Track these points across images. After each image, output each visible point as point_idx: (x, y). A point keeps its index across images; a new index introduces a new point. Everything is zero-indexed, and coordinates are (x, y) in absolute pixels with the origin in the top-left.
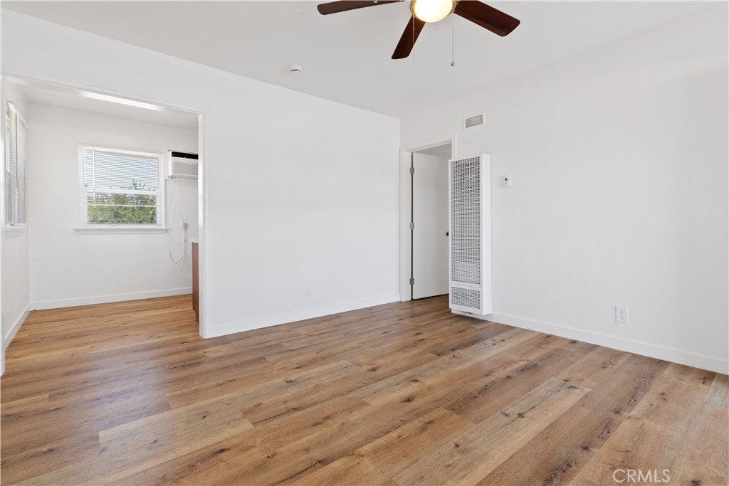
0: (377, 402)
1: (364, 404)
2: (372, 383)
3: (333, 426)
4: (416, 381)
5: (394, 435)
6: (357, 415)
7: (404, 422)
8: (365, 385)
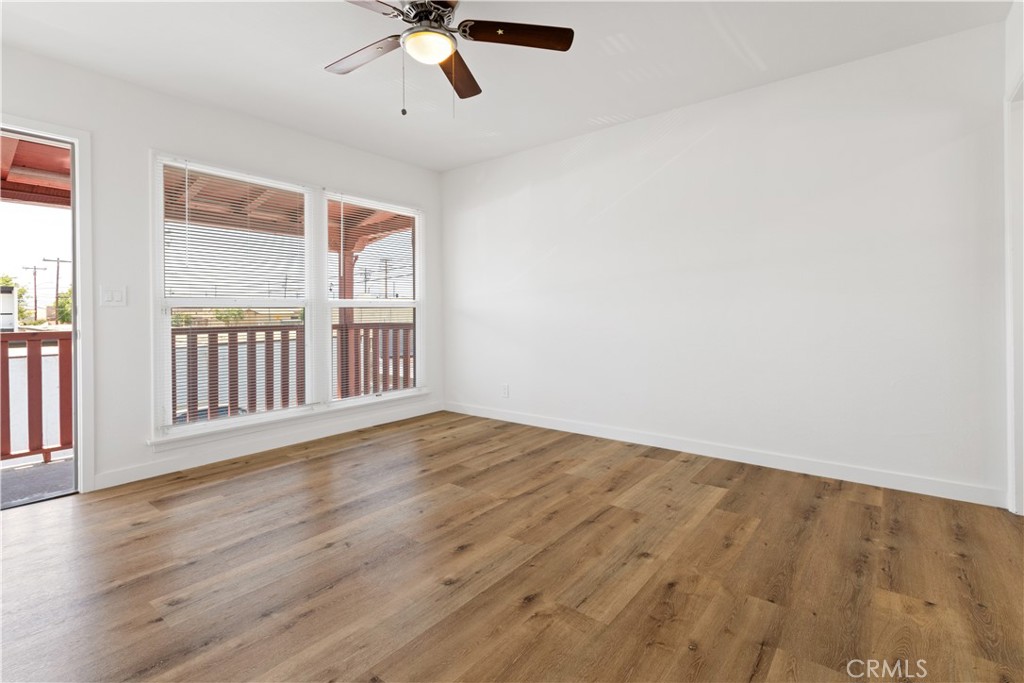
0: (503, 541)
1: (518, 536)
2: (520, 568)
3: (539, 513)
4: (449, 583)
5: (477, 513)
6: (521, 524)
7: (468, 524)
8: (529, 565)
